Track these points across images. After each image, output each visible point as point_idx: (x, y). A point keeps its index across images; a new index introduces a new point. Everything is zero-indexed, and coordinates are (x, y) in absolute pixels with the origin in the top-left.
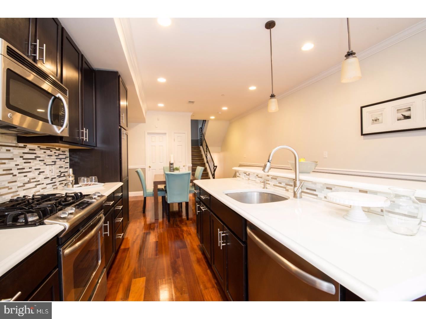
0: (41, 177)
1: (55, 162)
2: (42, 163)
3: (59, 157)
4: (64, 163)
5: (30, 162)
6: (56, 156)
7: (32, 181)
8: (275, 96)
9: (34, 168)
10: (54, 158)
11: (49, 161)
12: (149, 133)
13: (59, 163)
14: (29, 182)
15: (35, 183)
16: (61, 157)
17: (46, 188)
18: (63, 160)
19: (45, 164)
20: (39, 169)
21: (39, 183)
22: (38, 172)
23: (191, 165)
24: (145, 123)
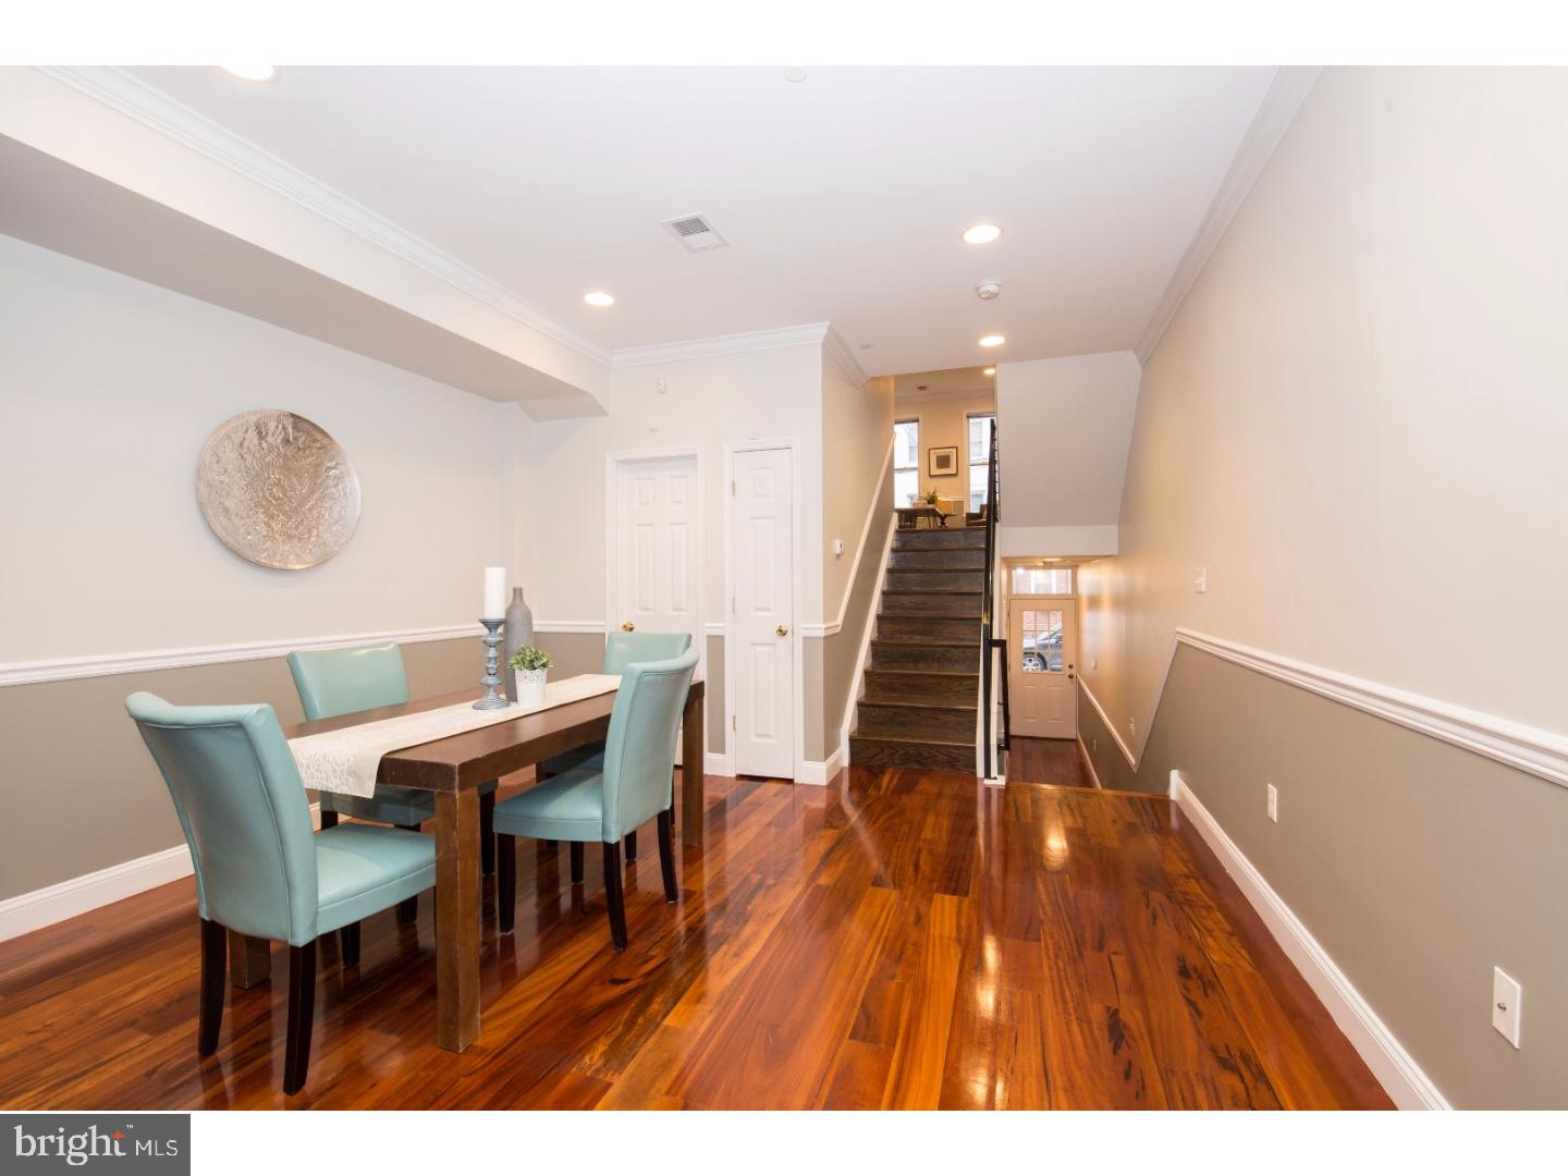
12: (623, 465)
23: (819, 629)
24: (606, 414)
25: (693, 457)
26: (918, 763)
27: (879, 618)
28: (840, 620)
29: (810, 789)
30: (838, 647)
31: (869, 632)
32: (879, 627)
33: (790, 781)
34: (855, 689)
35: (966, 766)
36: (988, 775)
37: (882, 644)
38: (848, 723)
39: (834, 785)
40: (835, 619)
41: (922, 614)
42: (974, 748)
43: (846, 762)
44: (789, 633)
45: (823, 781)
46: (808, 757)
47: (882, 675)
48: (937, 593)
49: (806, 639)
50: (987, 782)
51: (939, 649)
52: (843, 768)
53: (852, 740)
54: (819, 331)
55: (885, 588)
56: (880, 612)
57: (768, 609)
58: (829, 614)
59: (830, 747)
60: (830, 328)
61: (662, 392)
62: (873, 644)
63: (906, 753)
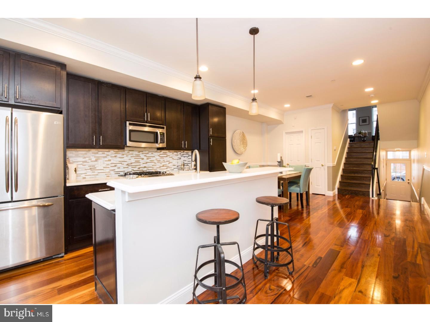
0: (170, 165)
1: (180, 158)
2: (171, 159)
3: (183, 156)
4: (188, 159)
5: (163, 158)
6: (181, 155)
7: (164, 166)
8: (256, 100)
9: (166, 161)
10: (179, 156)
11: (176, 157)
12: (287, 133)
13: (183, 158)
14: (163, 166)
15: (167, 167)
16: (184, 155)
17: (173, 170)
18: (186, 157)
19: (173, 159)
20: (169, 161)
21: (168, 167)
22: (168, 162)
23: (331, 165)
24: (283, 123)
25: (302, 131)
26: (355, 194)
27: (345, 164)
28: (335, 163)
29: (329, 197)
30: (335, 169)
31: (342, 166)
32: (344, 166)
33: (324, 195)
34: (339, 179)
35: (367, 195)
36: (373, 197)
37: (345, 169)
38: (337, 185)
39: (334, 196)
40: (334, 163)
41: (356, 163)
42: (369, 192)
43: (337, 193)
44: (324, 166)
45: (332, 195)
46: (328, 190)
47: (345, 176)
48: (361, 158)
49: (328, 167)
50: (372, 198)
51: (361, 171)
52: (336, 194)
53: (338, 189)
54: (332, 105)
55: (346, 157)
56: (345, 162)
57: (319, 161)
58: (333, 162)
59: (333, 189)
60: (334, 104)
61: (295, 119)
62: (343, 169)
63: (352, 192)
